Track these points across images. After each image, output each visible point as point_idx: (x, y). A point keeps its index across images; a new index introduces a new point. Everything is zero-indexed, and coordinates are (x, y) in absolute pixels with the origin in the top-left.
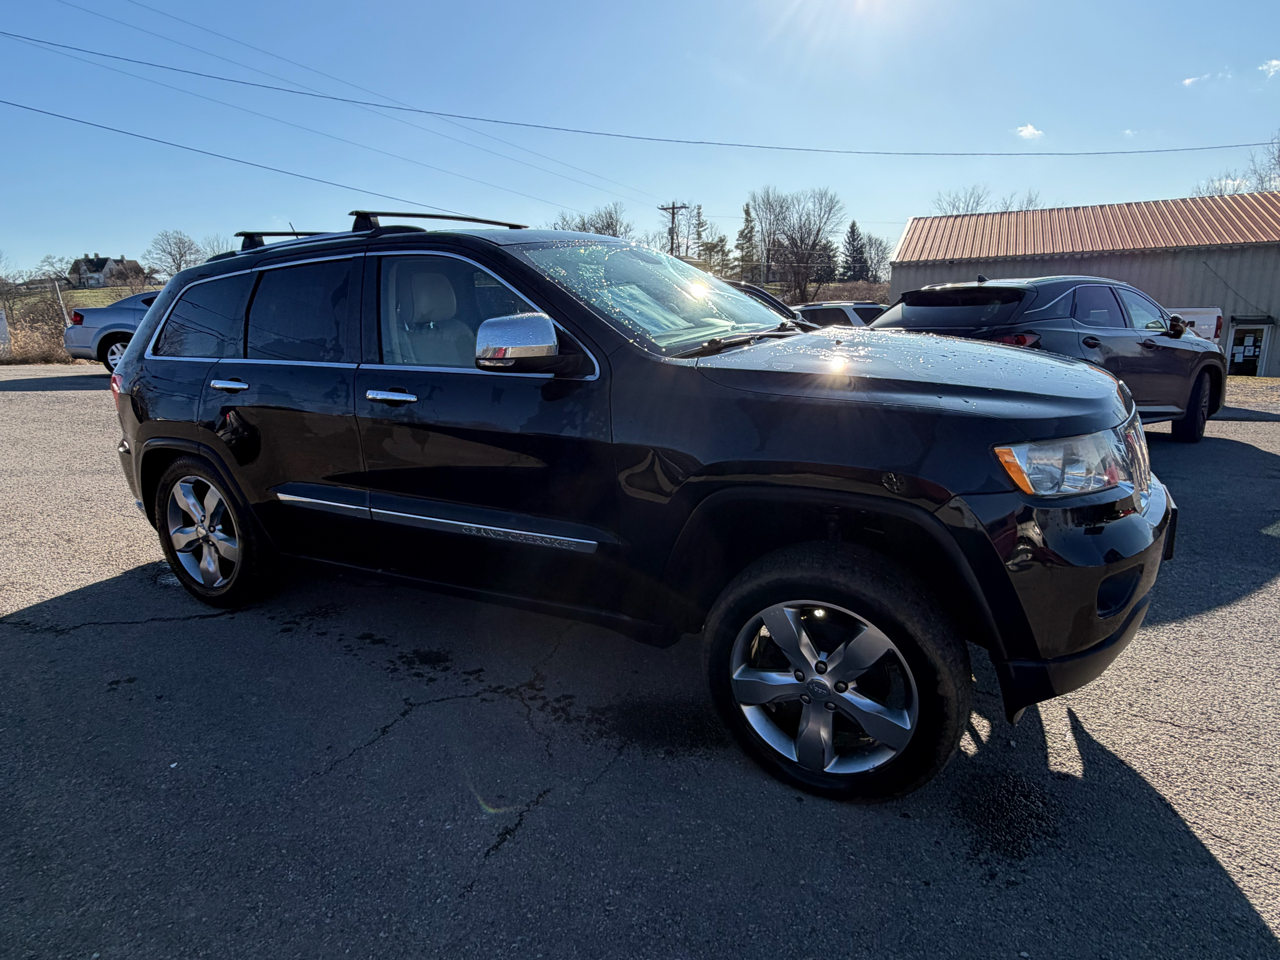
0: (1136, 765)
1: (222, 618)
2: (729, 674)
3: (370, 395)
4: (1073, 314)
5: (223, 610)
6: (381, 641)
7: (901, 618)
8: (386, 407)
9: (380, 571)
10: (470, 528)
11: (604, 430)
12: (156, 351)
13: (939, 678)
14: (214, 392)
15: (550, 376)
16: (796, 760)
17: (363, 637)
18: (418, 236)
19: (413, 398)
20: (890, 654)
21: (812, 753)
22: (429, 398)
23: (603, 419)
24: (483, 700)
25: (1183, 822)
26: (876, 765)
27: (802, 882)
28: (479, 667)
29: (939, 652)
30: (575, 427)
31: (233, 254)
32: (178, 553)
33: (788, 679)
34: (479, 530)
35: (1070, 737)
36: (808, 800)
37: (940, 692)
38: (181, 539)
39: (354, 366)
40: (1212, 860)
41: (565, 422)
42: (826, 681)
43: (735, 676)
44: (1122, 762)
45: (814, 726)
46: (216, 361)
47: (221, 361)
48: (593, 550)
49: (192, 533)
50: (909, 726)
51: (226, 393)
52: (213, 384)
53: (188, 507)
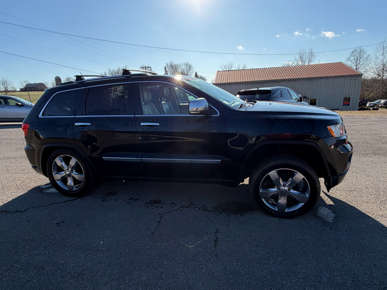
0: (343, 200)
1: (77, 200)
2: (259, 191)
3: (142, 124)
4: (281, 96)
5: (76, 198)
6: (137, 199)
7: (307, 170)
8: (148, 127)
9: (141, 177)
10: (178, 160)
12: (43, 115)
13: (316, 183)
14: (76, 127)
15: (203, 115)
16: (277, 210)
17: (131, 199)
18: (146, 77)
19: (158, 124)
20: (303, 179)
21: (282, 208)
22: (164, 124)
23: (223, 126)
24: (181, 210)
25: (359, 210)
26: (299, 207)
27: (294, 237)
28: (173, 202)
29: (316, 177)
30: (215, 129)
31: (72, 82)
32: (57, 181)
33: (275, 189)
34: (182, 161)
35: (326, 197)
36: (282, 220)
37: (316, 186)
38: (58, 177)
39: (133, 116)
40: (369, 217)
41: (211, 128)
42: (286, 188)
43: (260, 191)
44: (340, 200)
45: (282, 201)
46: (74, 117)
47: (76, 117)
48: (219, 163)
49: (63, 174)
50: (308, 196)
51: (81, 127)
52: (76, 124)
53: (62, 165)
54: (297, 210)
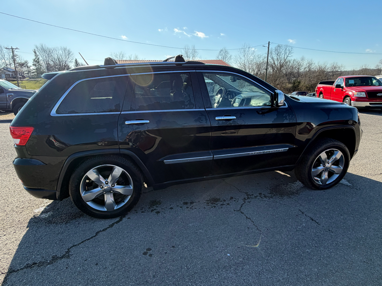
2: (311, 169)
3: (217, 118)
6: (192, 202)
8: (224, 121)
9: (205, 177)
10: (252, 153)
11: (295, 119)
12: (57, 112)
14: (128, 126)
16: (321, 184)
17: (185, 204)
19: (235, 118)
20: (341, 156)
21: (324, 181)
22: (240, 117)
26: (335, 178)
30: (287, 120)
31: (99, 67)
32: (87, 203)
33: (322, 167)
34: (255, 153)
38: (89, 196)
39: (204, 110)
41: (284, 119)
45: (325, 176)
46: (119, 113)
47: (122, 113)
48: (286, 151)
49: (98, 190)
50: (342, 168)
51: (135, 125)
52: (127, 123)
53: (98, 179)
54: (334, 180)
